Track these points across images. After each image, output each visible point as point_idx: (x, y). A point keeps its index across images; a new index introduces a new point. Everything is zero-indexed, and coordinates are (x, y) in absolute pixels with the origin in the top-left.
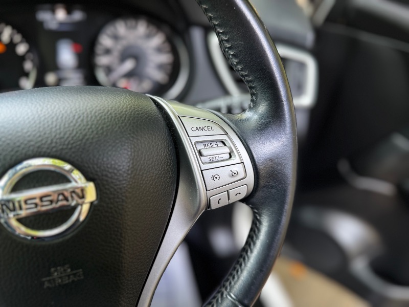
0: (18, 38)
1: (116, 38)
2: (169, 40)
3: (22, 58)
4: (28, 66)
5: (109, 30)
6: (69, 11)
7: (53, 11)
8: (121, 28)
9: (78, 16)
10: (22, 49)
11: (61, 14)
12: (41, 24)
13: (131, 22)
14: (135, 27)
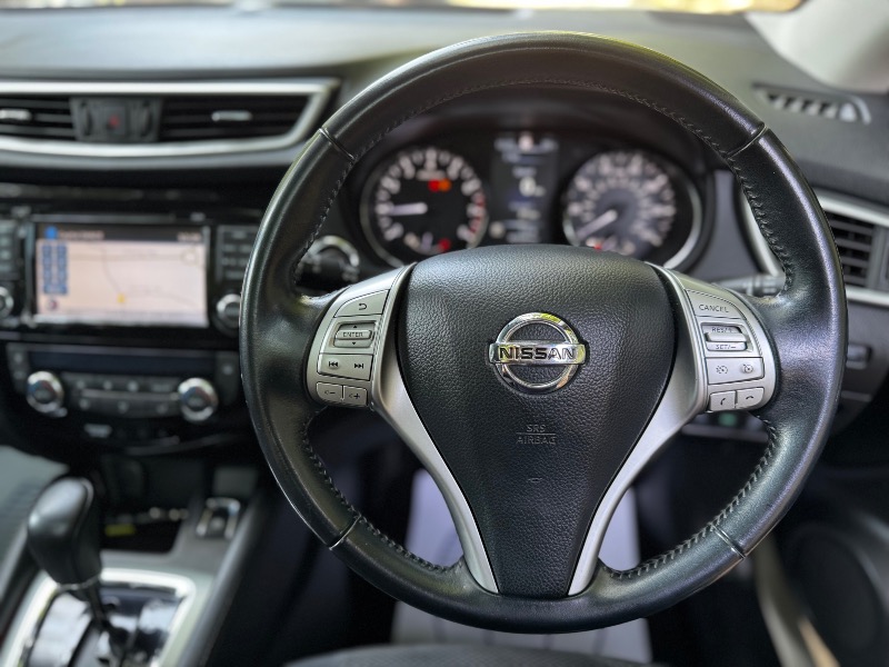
0: (468, 173)
1: (596, 178)
2: (674, 184)
3: (468, 200)
4: (475, 211)
5: (589, 168)
6: (537, 141)
7: (517, 140)
8: (605, 164)
9: (548, 145)
10: (471, 187)
11: (526, 143)
12: (499, 154)
13: (621, 158)
14: (626, 165)
